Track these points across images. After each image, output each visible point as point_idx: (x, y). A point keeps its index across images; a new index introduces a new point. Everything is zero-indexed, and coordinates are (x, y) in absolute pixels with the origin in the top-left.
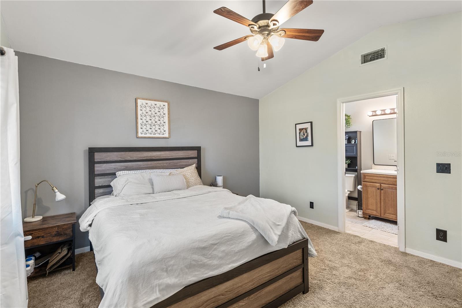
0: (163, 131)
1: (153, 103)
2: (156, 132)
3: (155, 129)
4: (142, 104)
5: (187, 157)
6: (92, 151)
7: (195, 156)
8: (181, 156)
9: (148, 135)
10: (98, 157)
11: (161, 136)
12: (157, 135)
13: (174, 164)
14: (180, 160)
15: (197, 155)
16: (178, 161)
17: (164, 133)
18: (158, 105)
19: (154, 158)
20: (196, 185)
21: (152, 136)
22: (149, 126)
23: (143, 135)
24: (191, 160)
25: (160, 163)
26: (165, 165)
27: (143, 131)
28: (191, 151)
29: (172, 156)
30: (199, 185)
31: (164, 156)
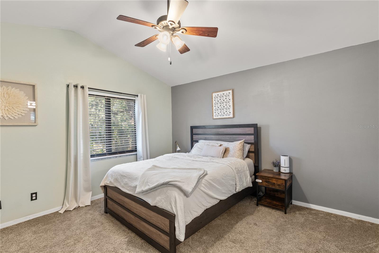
0: (228, 113)
1: (222, 93)
2: (224, 114)
3: (223, 112)
4: (215, 96)
5: (244, 133)
6: (192, 128)
7: (251, 133)
8: (240, 132)
9: (219, 117)
10: (195, 131)
11: (228, 117)
12: (225, 117)
13: (234, 138)
14: (238, 136)
15: (253, 132)
16: (237, 136)
17: (230, 114)
18: (225, 94)
19: (220, 133)
20: (232, 157)
21: (222, 117)
22: (220, 110)
23: (216, 117)
24: (248, 136)
25: (224, 137)
26: (227, 138)
27: (216, 115)
28: (248, 128)
29: (232, 132)
30: (236, 157)
31: (227, 132)
